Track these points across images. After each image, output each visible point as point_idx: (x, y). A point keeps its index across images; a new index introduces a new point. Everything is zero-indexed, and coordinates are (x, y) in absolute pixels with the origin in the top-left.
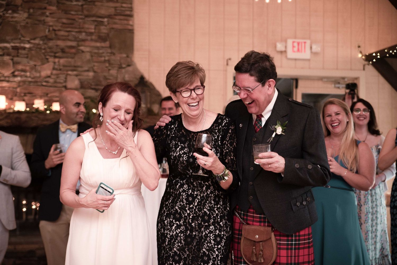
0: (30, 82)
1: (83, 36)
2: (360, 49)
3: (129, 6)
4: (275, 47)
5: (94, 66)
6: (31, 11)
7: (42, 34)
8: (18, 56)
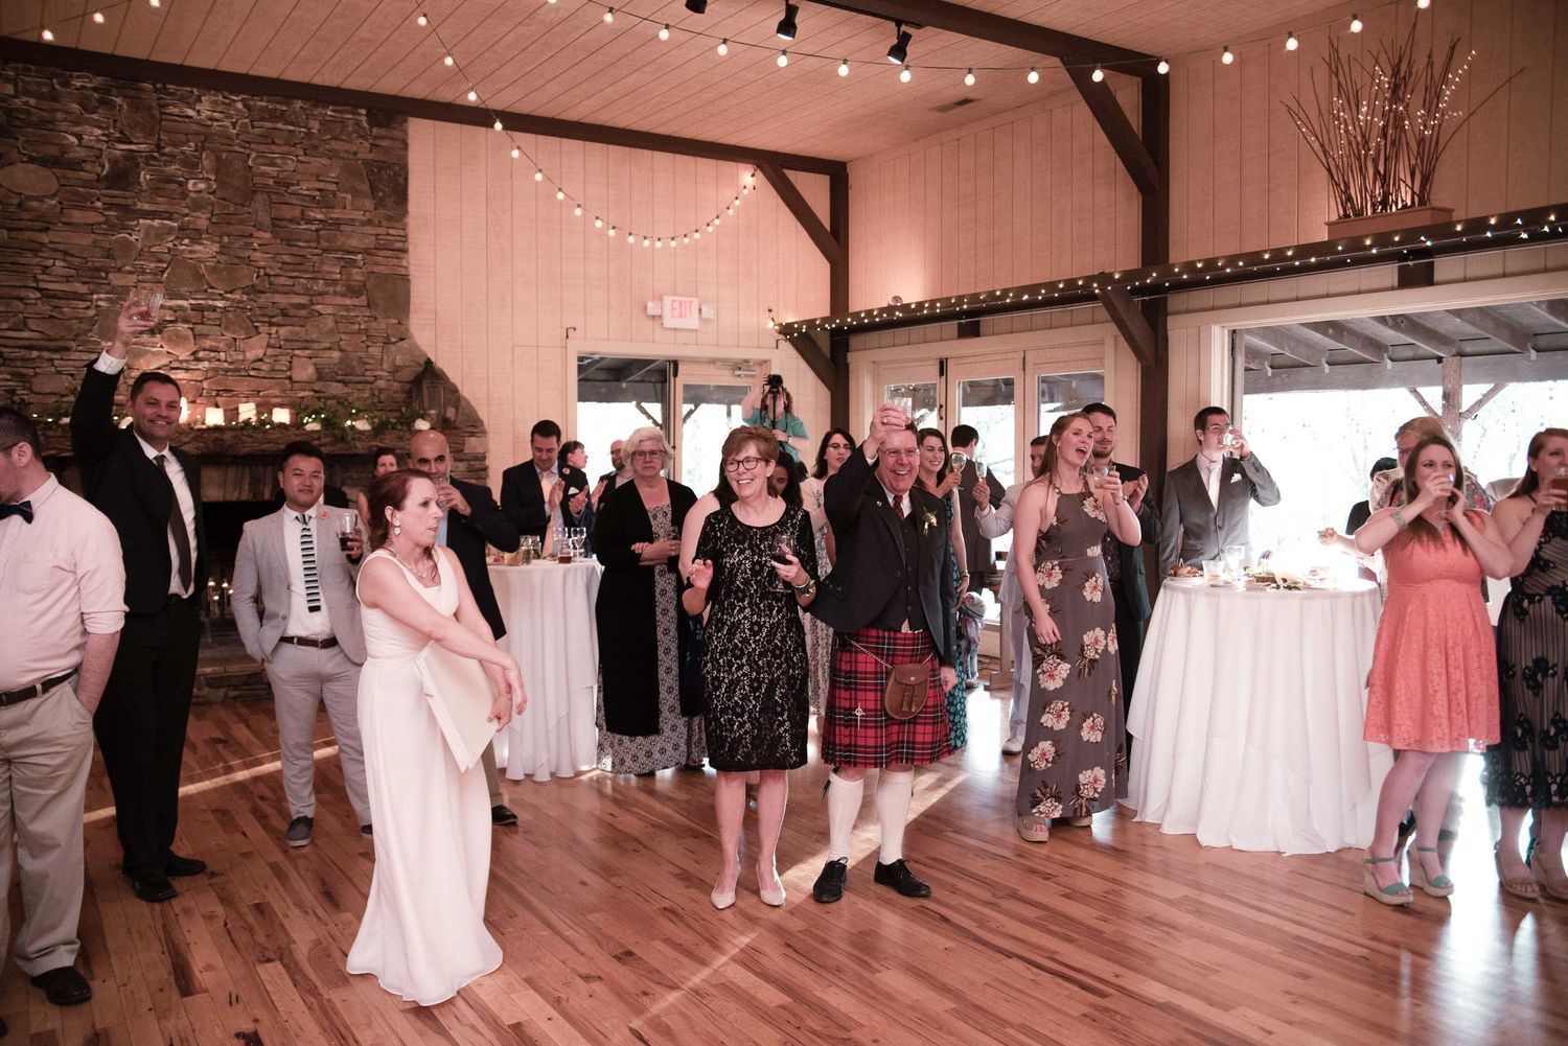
0: (227, 370)
1: (320, 286)
2: (772, 313)
3: (402, 233)
4: (646, 308)
5: (341, 340)
6: (226, 239)
7: (247, 282)
8: (202, 323)
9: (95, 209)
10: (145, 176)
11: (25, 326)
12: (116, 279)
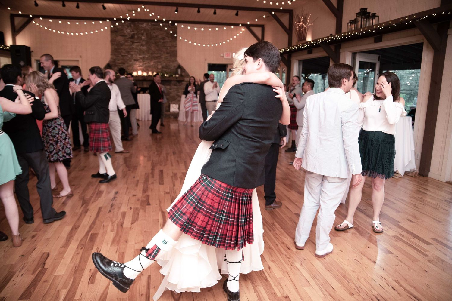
3: (176, 43)
4: (221, 55)
9: (128, 42)
10: (136, 37)
11: (119, 60)
12: (132, 53)
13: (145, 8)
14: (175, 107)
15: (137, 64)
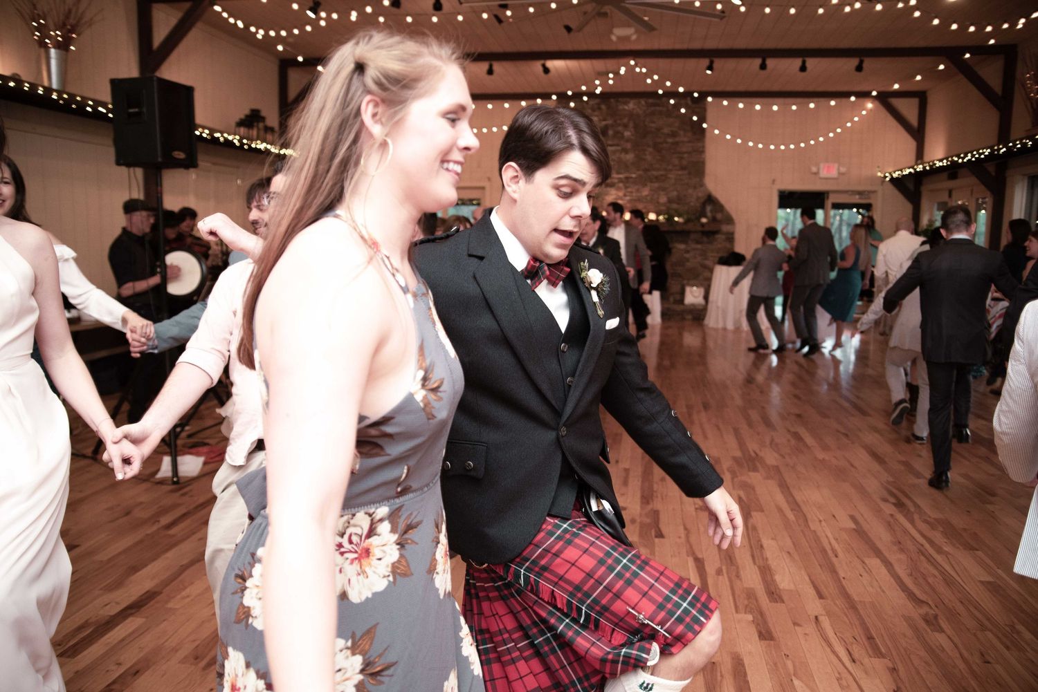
4: (810, 169)
5: (677, 187)
6: (637, 152)
7: (644, 167)
8: (628, 183)
13: (636, 65)
14: (696, 294)
15: (612, 195)
